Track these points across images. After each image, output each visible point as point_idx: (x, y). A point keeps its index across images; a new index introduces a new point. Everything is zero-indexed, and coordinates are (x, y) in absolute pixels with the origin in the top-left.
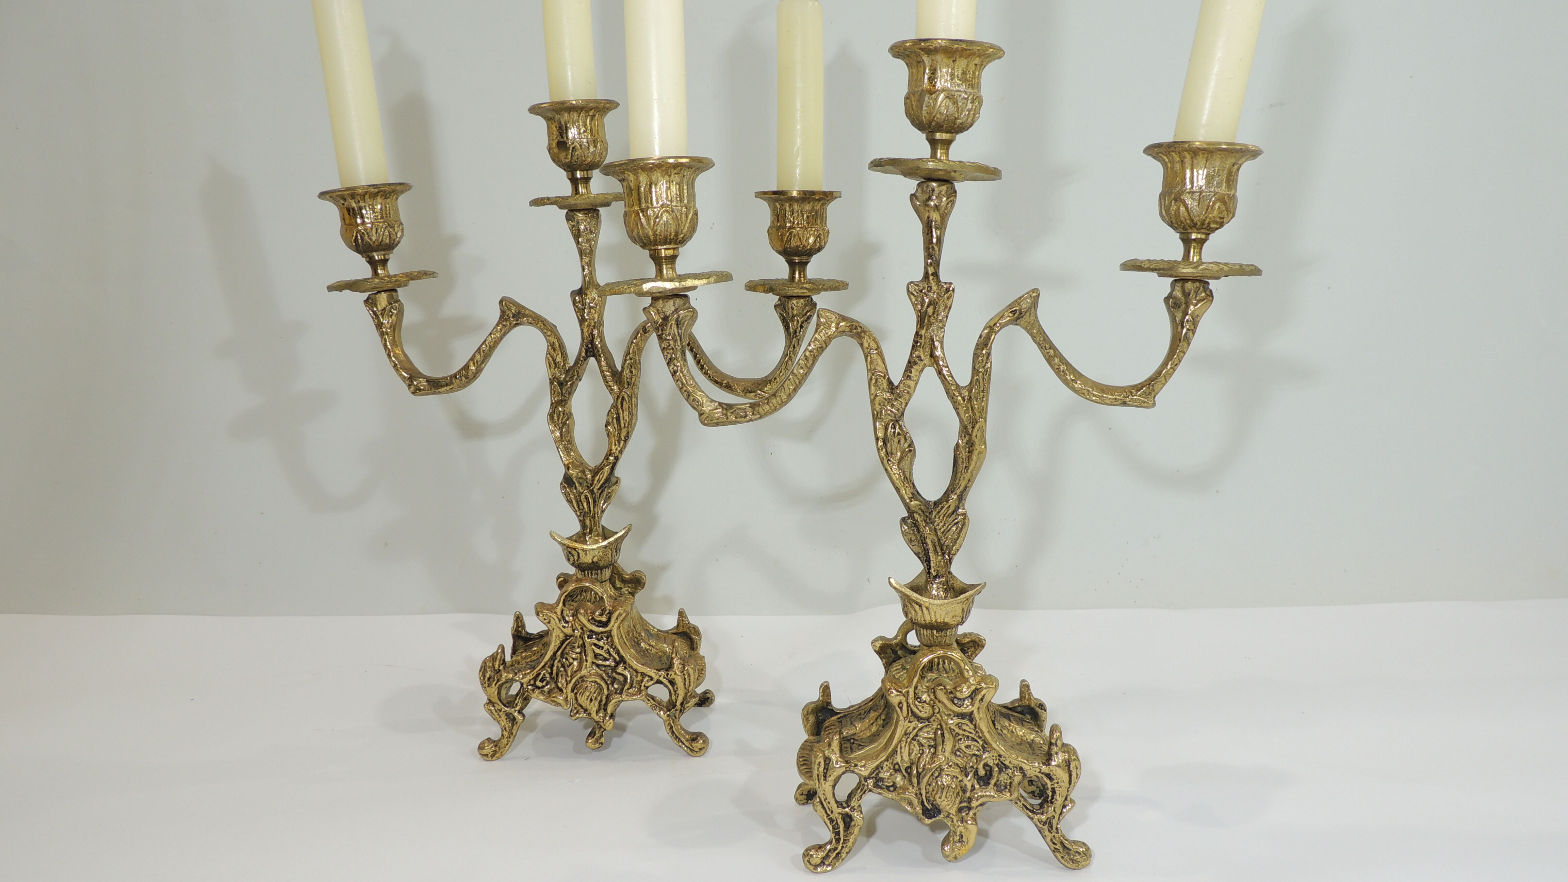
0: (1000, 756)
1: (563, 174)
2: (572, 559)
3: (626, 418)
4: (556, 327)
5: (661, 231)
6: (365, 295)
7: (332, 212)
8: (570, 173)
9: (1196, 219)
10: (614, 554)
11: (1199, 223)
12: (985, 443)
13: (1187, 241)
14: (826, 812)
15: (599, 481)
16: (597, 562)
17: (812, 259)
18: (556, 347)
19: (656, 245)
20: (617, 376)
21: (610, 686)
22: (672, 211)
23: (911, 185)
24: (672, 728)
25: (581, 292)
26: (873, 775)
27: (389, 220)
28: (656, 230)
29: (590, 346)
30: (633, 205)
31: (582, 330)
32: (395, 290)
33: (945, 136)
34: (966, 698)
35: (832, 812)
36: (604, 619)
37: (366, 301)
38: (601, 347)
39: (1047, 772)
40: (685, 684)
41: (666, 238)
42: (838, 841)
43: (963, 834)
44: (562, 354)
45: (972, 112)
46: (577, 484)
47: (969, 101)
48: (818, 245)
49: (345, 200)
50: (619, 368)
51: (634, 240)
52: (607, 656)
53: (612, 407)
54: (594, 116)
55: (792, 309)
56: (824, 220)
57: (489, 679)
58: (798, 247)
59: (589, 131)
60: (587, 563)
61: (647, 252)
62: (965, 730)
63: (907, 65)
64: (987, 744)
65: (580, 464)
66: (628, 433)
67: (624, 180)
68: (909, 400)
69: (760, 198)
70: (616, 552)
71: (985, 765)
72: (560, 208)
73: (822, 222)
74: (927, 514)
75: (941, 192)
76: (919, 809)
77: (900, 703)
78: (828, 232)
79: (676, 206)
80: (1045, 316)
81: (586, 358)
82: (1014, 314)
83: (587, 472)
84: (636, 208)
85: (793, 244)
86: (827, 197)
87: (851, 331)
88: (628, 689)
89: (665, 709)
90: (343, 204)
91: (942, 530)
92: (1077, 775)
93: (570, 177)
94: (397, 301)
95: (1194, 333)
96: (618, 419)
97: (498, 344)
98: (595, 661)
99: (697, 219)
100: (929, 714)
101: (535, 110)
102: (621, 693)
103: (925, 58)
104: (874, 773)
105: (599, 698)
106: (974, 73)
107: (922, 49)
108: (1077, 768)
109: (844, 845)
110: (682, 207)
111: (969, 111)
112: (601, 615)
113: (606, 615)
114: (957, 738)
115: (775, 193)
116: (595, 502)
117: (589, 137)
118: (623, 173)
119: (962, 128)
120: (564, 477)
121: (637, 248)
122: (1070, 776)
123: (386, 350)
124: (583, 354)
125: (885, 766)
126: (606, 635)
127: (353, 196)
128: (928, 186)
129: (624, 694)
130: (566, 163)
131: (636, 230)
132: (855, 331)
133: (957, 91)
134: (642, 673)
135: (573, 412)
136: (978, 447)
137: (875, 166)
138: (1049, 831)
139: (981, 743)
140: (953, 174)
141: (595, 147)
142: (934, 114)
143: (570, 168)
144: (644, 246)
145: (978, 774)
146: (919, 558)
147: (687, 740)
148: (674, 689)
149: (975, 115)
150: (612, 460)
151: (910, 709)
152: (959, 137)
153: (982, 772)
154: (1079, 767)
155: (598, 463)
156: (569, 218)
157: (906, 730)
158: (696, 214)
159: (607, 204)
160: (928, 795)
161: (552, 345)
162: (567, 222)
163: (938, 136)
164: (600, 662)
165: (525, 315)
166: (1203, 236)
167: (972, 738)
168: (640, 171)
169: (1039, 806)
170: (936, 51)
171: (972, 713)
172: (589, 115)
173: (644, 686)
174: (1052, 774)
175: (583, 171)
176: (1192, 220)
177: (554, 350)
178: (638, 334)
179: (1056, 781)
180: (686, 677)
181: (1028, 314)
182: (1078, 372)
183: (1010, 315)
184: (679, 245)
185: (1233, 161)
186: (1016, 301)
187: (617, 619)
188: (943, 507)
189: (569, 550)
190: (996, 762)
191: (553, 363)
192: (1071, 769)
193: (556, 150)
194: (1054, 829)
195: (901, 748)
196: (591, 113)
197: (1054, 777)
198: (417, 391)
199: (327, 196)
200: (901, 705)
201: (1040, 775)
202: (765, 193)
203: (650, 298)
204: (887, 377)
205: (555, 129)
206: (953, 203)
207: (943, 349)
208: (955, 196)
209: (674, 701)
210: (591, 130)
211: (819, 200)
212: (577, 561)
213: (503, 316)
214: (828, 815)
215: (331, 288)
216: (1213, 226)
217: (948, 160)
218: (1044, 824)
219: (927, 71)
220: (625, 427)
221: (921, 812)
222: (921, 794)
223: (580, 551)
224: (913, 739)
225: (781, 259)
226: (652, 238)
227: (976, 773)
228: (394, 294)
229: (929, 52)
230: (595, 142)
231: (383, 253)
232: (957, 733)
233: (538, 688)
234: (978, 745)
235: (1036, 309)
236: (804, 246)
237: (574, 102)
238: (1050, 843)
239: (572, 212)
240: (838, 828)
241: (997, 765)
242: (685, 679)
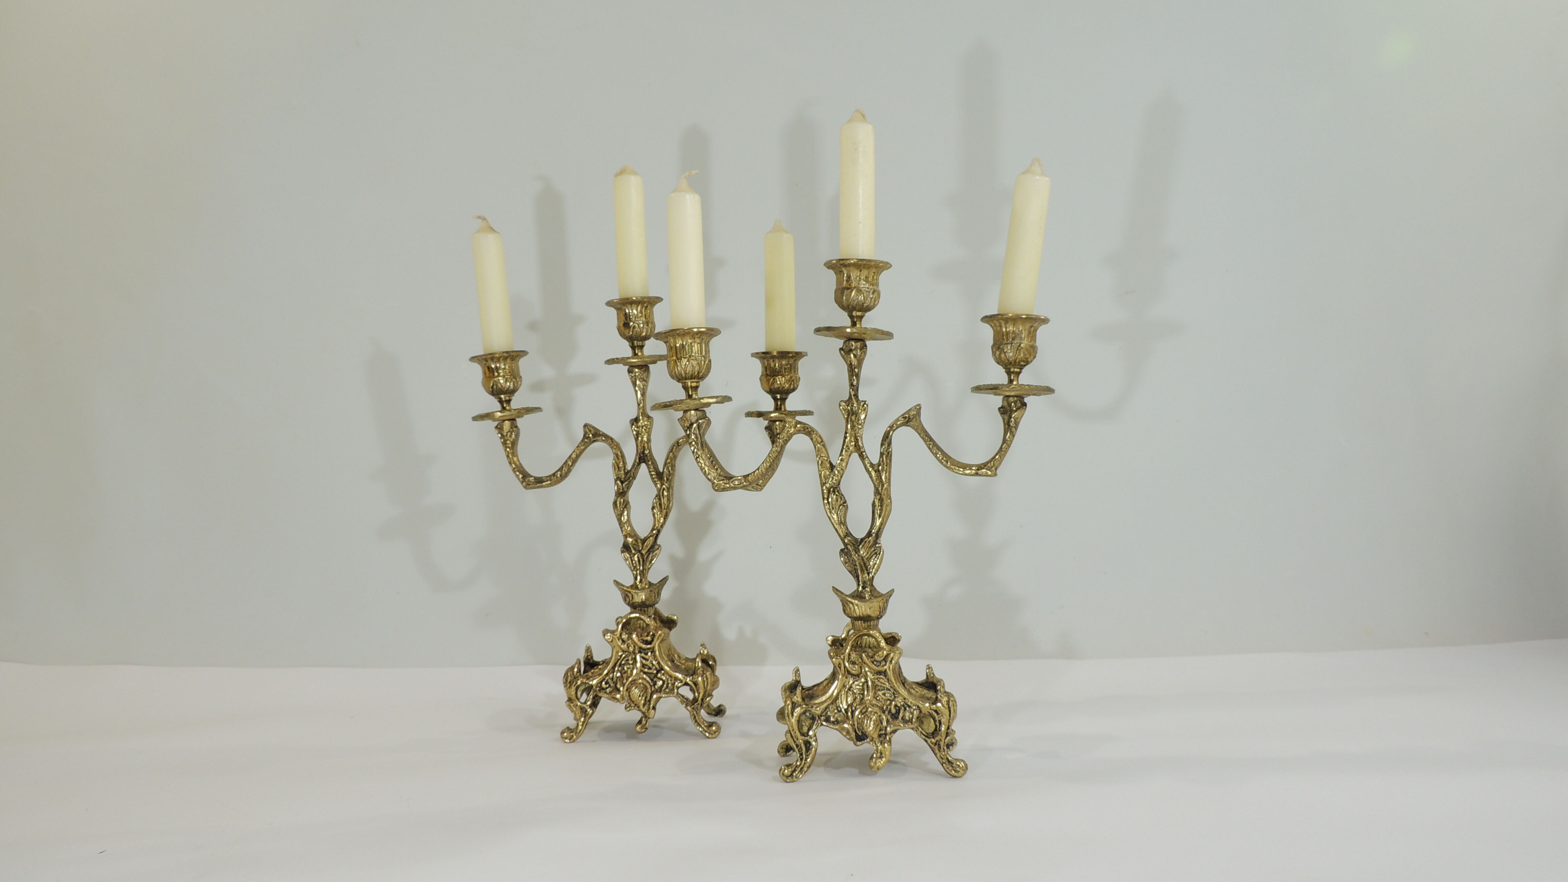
0: (905, 699)
1: (626, 344)
2: (628, 600)
3: (666, 502)
4: (619, 444)
5: (689, 371)
6: (496, 423)
7: (478, 371)
8: (631, 343)
9: (1011, 359)
10: (657, 596)
11: (1013, 362)
12: (890, 498)
13: (1009, 373)
14: (794, 740)
15: (647, 546)
16: (645, 602)
17: (789, 396)
18: (620, 457)
19: (686, 379)
20: (660, 476)
21: (653, 687)
22: (696, 360)
23: (840, 343)
24: (695, 717)
25: (636, 420)
26: (824, 714)
27: (515, 375)
28: (686, 370)
29: (642, 455)
30: (672, 356)
31: (637, 445)
32: (514, 420)
33: (859, 314)
34: (882, 661)
35: (797, 739)
36: (649, 638)
37: (496, 427)
38: (649, 456)
39: (935, 709)
40: (704, 685)
41: (692, 375)
42: (801, 759)
43: (882, 752)
44: (623, 462)
45: (873, 300)
46: (632, 549)
47: (871, 293)
48: (792, 386)
49: (487, 361)
50: (661, 470)
51: (672, 377)
52: (651, 665)
53: (657, 496)
54: (647, 307)
55: (776, 429)
56: (796, 370)
57: (570, 682)
58: (779, 388)
59: (644, 316)
60: (638, 602)
61: (680, 385)
62: (882, 683)
63: (835, 273)
64: (896, 692)
65: (633, 534)
66: (667, 513)
67: (667, 342)
68: (843, 474)
69: (755, 357)
70: (658, 595)
71: (896, 706)
72: (624, 365)
73: (795, 372)
74: (857, 546)
75: (857, 346)
76: (853, 735)
77: (840, 664)
78: (799, 378)
79: (698, 356)
80: (926, 420)
81: (639, 464)
82: (905, 419)
83: (639, 541)
84: (674, 358)
85: (776, 386)
86: (798, 355)
87: (804, 430)
88: (665, 689)
89: (691, 704)
90: (485, 364)
91: (866, 557)
92: (954, 710)
93: (631, 345)
94: (516, 427)
95: (1016, 429)
96: (660, 505)
97: (582, 454)
98: (643, 669)
99: (711, 364)
100: (858, 671)
101: (610, 304)
102: (660, 692)
103: (843, 269)
104: (823, 712)
105: (645, 695)
106: (873, 277)
107: (841, 265)
108: (954, 706)
109: (806, 762)
110: (701, 357)
111: (871, 299)
112: (647, 636)
113: (651, 636)
114: (877, 689)
115: (763, 353)
116: (643, 561)
117: (644, 320)
118: (667, 337)
119: (868, 309)
120: (624, 545)
121: (675, 382)
122: (950, 711)
123: (508, 459)
124: (637, 461)
125: (830, 707)
126: (650, 650)
127: (492, 359)
128: (849, 343)
129: (663, 692)
130: (629, 336)
131: (674, 371)
132: (807, 430)
133: (863, 287)
134: (675, 677)
135: (630, 501)
136: (886, 502)
137: (817, 331)
138: (939, 750)
139: (892, 691)
140: (863, 335)
141: (648, 326)
142: (850, 301)
143: (630, 339)
144: (679, 381)
145: (891, 712)
146: (852, 574)
147: (706, 726)
148: (697, 689)
149: (875, 301)
150: (656, 532)
151: (846, 669)
152: (867, 314)
153: (893, 711)
154: (955, 705)
155: (646, 535)
156: (629, 371)
157: (844, 684)
158: (710, 361)
159: (654, 362)
160: (859, 726)
161: (617, 455)
162: (629, 375)
163: (854, 313)
164: (646, 670)
165: (600, 435)
166: (1018, 370)
167: (887, 688)
168: (677, 336)
169: (931, 734)
170: (849, 265)
171: (886, 671)
172: (644, 306)
173: (676, 687)
174: (938, 710)
175: (639, 341)
176: (1008, 360)
177: (618, 459)
178: (674, 446)
179: (941, 715)
180: (705, 679)
181: (914, 419)
182: (949, 456)
183: (902, 419)
184: (700, 380)
185: (1030, 325)
186: (907, 412)
187: (658, 639)
188: (866, 542)
189: (626, 593)
190: (902, 703)
191: (616, 467)
192: (950, 706)
193: (623, 328)
194: (942, 749)
195: (841, 696)
196: (645, 305)
197: (939, 712)
198: (528, 486)
199: (476, 359)
200: (840, 666)
201: (930, 711)
202: (757, 353)
203: (682, 412)
204: (829, 460)
205: (622, 315)
206: (865, 353)
207: (862, 441)
208: (866, 349)
209: (697, 697)
210: (645, 316)
211: (792, 357)
212: (632, 600)
213: (585, 436)
214: (795, 742)
215: (475, 419)
216: (1022, 363)
217: (861, 327)
218: (935, 744)
219: (845, 275)
220: (664, 509)
221: (854, 737)
222: (854, 725)
223: (633, 594)
224: (849, 689)
225: (769, 397)
226: (683, 375)
227: (890, 711)
228: (514, 421)
229: (845, 266)
230: (647, 323)
231: (508, 395)
232: (877, 685)
233: (603, 689)
234: (890, 692)
235: (920, 416)
236: (783, 387)
237: (634, 298)
238: (940, 759)
239: (631, 368)
240: (802, 750)
241: (903, 706)
242: (704, 681)
